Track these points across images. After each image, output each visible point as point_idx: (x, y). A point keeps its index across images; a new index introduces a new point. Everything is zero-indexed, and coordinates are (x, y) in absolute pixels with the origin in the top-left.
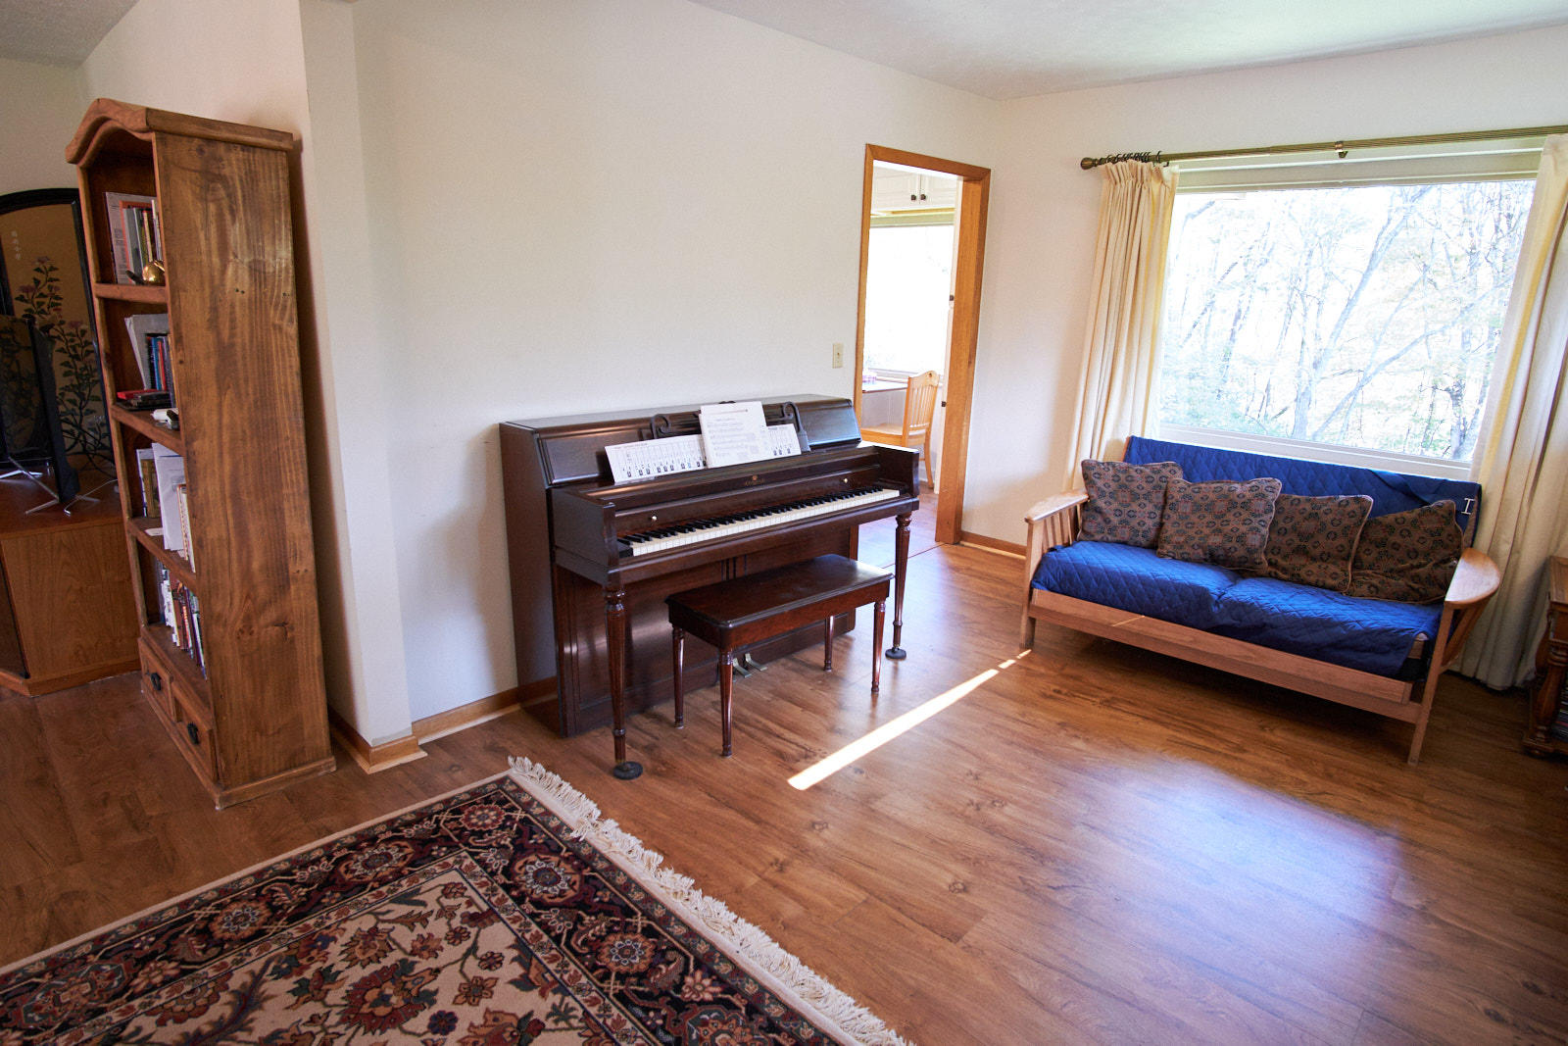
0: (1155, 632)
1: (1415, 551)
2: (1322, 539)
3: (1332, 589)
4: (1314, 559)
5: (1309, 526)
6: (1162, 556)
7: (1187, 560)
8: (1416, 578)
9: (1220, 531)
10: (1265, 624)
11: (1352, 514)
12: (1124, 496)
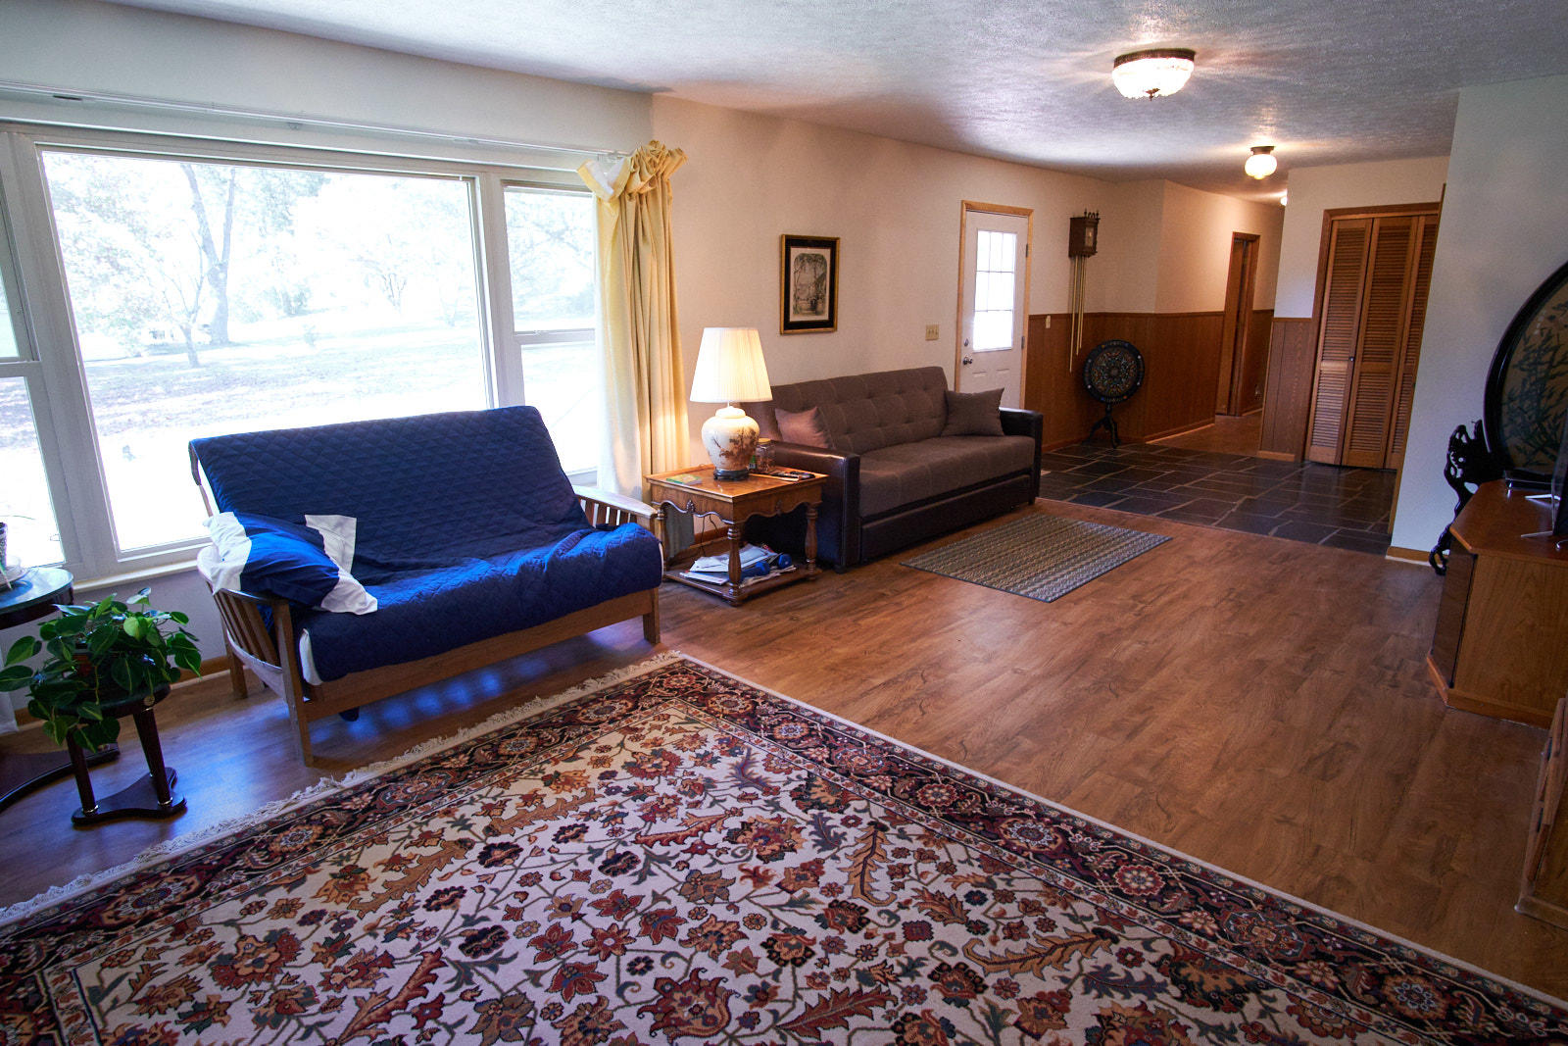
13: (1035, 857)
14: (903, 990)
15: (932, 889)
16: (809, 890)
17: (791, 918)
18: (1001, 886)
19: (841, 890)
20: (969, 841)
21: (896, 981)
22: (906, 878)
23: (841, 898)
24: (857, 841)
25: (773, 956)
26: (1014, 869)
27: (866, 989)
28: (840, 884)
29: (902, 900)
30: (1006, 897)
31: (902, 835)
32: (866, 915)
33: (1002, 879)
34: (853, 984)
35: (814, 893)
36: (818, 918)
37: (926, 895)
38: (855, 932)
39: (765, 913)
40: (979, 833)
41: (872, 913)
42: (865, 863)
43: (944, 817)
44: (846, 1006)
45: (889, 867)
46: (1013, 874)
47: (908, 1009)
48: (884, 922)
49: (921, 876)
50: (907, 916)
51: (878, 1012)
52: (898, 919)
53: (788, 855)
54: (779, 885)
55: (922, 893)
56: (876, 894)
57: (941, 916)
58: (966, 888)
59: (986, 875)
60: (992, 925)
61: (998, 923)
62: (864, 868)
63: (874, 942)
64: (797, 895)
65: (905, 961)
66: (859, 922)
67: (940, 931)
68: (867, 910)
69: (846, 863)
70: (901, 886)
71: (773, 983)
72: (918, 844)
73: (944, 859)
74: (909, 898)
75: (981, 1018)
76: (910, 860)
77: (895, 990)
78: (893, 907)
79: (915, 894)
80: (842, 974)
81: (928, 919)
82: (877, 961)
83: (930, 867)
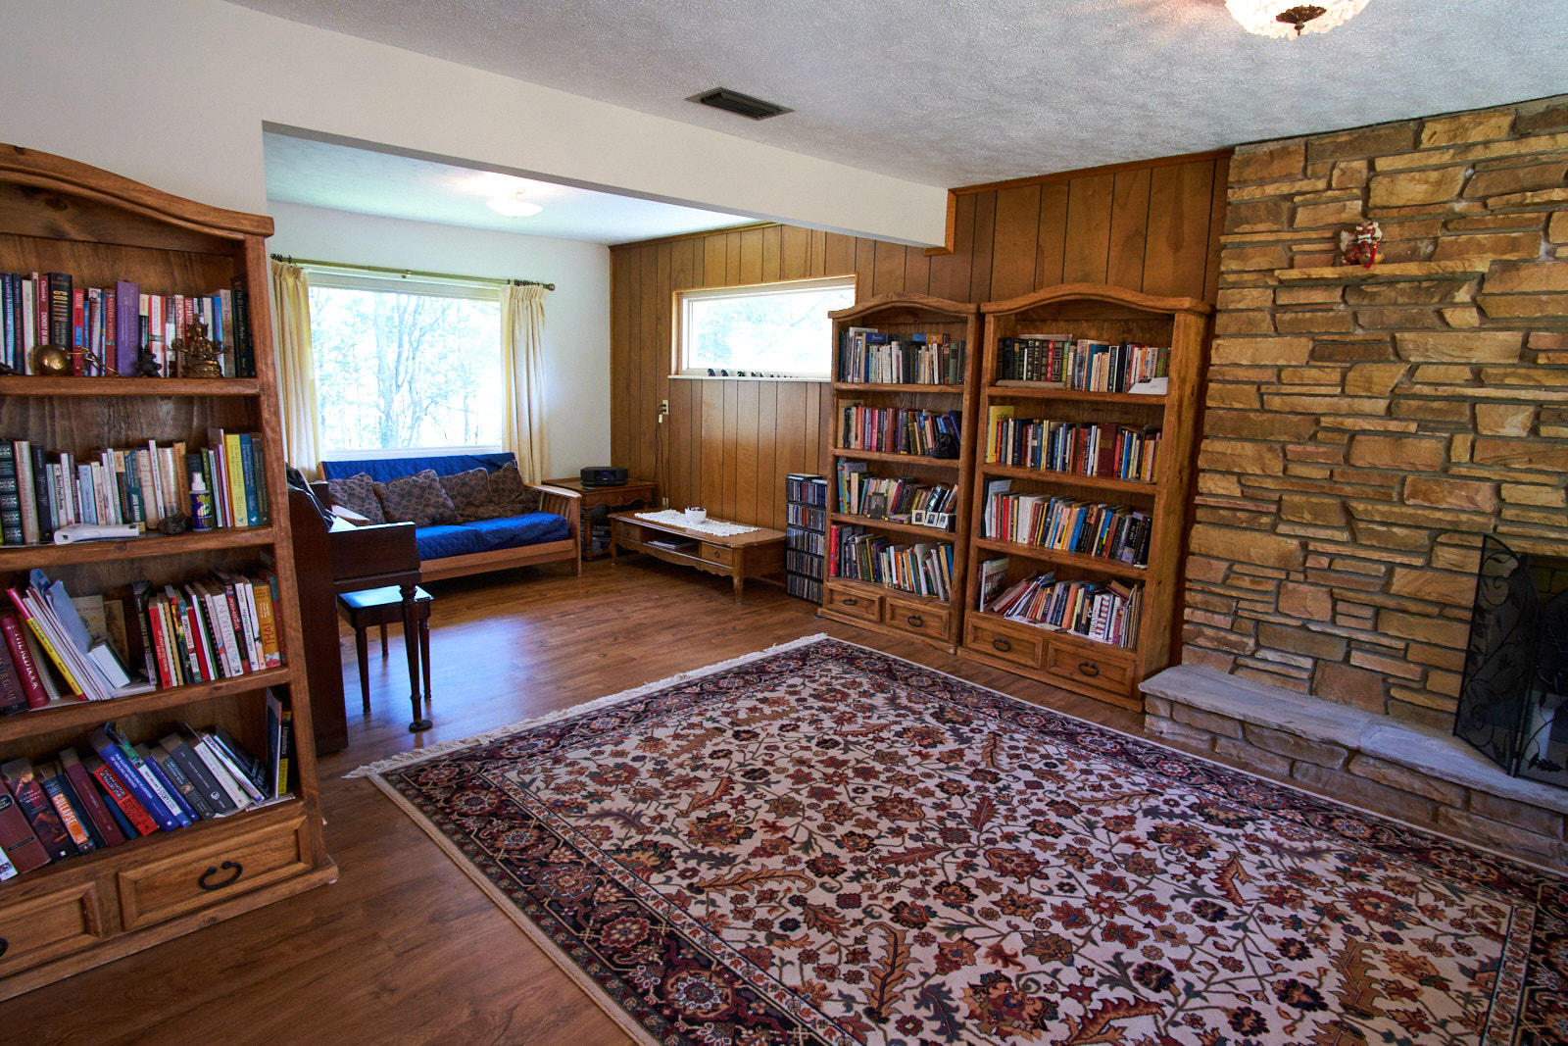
13: (711, 963)
14: (866, 864)
15: (829, 935)
16: (946, 940)
17: (959, 916)
18: (761, 936)
19: (916, 939)
20: (774, 988)
21: (870, 870)
22: (851, 948)
23: (915, 932)
24: (900, 997)
25: (967, 889)
26: (739, 952)
27: (893, 865)
28: (917, 945)
29: (858, 927)
30: (762, 925)
31: (848, 1001)
32: (891, 915)
33: (757, 942)
34: (902, 869)
35: (941, 937)
36: (934, 914)
37: (835, 930)
38: (902, 902)
39: (982, 920)
40: (758, 998)
41: (887, 917)
42: (893, 966)
43: (792, 1026)
44: (907, 858)
45: (868, 961)
46: (743, 946)
47: (864, 854)
48: (876, 909)
49: (837, 950)
50: (855, 913)
51: (885, 853)
52: (864, 911)
53: (977, 981)
54: (978, 947)
55: (839, 933)
56: (883, 933)
57: (827, 912)
58: (795, 935)
59: (772, 947)
60: (785, 902)
61: (780, 903)
62: (894, 962)
63: (886, 894)
64: (957, 937)
65: (862, 880)
66: (897, 911)
67: (830, 900)
68: (891, 919)
69: (912, 967)
70: (858, 940)
71: (961, 872)
72: (833, 987)
73: (808, 968)
74: (852, 929)
75: (815, 847)
76: (844, 969)
77: (872, 864)
78: (868, 921)
79: (845, 932)
80: (910, 875)
81: (838, 910)
82: (885, 882)
83: (826, 959)
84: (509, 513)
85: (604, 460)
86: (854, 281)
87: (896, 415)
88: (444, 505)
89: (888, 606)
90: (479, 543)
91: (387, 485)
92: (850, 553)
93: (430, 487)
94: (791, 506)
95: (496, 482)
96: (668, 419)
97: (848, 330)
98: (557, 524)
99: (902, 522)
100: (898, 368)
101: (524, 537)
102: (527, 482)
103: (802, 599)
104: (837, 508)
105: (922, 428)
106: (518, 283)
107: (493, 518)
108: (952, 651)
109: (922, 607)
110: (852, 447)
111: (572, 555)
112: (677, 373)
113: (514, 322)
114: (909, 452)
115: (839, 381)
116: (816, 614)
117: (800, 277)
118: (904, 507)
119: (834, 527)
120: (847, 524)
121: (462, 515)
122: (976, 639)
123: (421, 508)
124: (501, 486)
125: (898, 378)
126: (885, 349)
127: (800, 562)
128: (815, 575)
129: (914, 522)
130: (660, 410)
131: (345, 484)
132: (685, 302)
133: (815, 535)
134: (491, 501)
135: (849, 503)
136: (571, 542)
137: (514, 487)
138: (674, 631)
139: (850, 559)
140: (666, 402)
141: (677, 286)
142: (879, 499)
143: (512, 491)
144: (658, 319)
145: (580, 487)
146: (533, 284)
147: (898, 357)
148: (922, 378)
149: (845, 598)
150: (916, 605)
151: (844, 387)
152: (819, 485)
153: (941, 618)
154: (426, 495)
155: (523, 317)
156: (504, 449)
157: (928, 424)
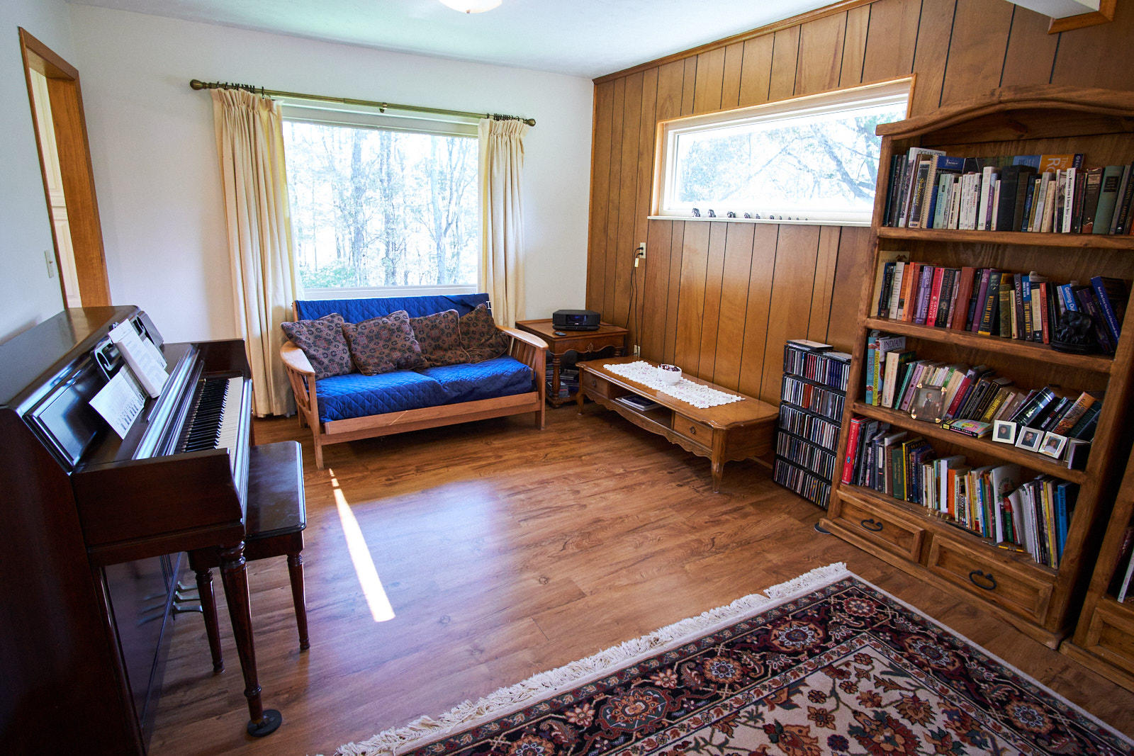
0: (416, 418)
1: (483, 333)
2: (444, 338)
3: (464, 362)
4: (446, 350)
5: (435, 333)
6: (370, 374)
7: (385, 372)
8: (491, 346)
9: (395, 349)
10: (474, 389)
11: (452, 321)
12: (322, 343)
84: (477, 358)
85: (578, 303)
86: (909, 88)
87: (976, 277)
88: (410, 349)
89: (934, 546)
90: (435, 395)
91: (357, 326)
92: (875, 457)
93: (399, 329)
94: (789, 381)
95: (467, 324)
96: (645, 263)
97: (906, 152)
98: (521, 375)
99: (974, 436)
100: (990, 208)
101: (484, 390)
102: (499, 323)
103: (794, 492)
104: (861, 394)
105: (1024, 301)
106: (497, 118)
107: (458, 363)
108: (1051, 644)
109: (999, 564)
110: (892, 316)
111: (536, 408)
112: (657, 214)
113: (492, 158)
114: (995, 332)
115: (883, 225)
116: (817, 525)
117: (823, 90)
118: (971, 408)
119: (855, 422)
120: (873, 420)
121: (429, 360)
122: (1102, 641)
123: (387, 351)
124: (472, 329)
125: (989, 223)
126: (969, 179)
127: (795, 448)
128: (815, 469)
129: (995, 438)
130: (636, 253)
131: (313, 325)
132: (671, 133)
133: (820, 422)
134: (460, 344)
135: (881, 392)
136: (534, 395)
137: (485, 330)
138: (637, 538)
139: (874, 465)
140: (643, 245)
141: (663, 116)
142: (932, 395)
143: (482, 334)
144: (640, 154)
145: (550, 333)
146: (513, 118)
147: (992, 189)
148: (1037, 223)
149: (864, 517)
150: (987, 558)
151: (892, 233)
152: (833, 360)
153: (1036, 591)
154: (394, 338)
155: (502, 154)
156: (479, 289)
157: (1037, 295)
